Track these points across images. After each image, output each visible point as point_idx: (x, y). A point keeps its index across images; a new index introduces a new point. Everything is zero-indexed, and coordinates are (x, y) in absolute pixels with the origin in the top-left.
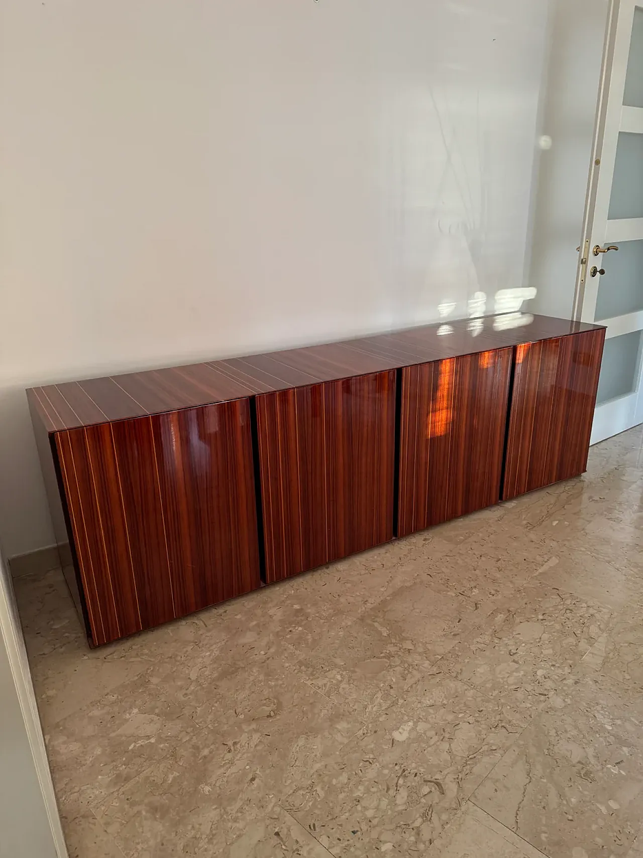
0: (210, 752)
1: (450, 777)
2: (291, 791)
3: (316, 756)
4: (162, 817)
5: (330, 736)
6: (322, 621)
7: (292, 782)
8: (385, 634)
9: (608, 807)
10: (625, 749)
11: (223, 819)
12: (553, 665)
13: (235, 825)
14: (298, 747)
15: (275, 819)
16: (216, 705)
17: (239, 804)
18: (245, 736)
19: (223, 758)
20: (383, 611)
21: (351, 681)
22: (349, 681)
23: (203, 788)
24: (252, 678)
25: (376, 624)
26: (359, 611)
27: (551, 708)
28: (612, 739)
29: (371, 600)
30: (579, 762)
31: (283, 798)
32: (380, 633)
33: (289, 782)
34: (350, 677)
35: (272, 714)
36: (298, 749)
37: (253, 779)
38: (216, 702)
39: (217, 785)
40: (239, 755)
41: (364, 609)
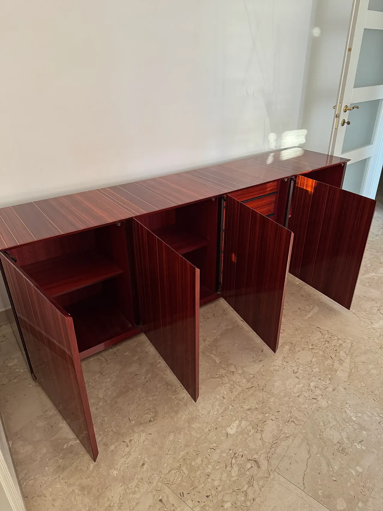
0: (116, 447)
1: (263, 456)
2: (167, 471)
3: (181, 446)
4: (89, 493)
5: (189, 433)
7: (167, 465)
8: (218, 362)
9: (357, 471)
10: (364, 432)
11: (126, 492)
12: (320, 379)
13: (134, 496)
14: (170, 441)
15: (159, 490)
16: (117, 415)
17: (136, 481)
18: (136, 435)
19: (124, 451)
20: (216, 346)
23: (112, 472)
24: (138, 395)
25: (212, 355)
26: (201, 347)
27: (319, 407)
28: (356, 426)
29: (208, 339)
30: (338, 442)
31: (163, 476)
32: (215, 362)
33: (165, 465)
35: (152, 419)
36: (170, 443)
37: (143, 464)
38: (117, 413)
39: (121, 469)
40: (134, 448)
41: (204, 345)
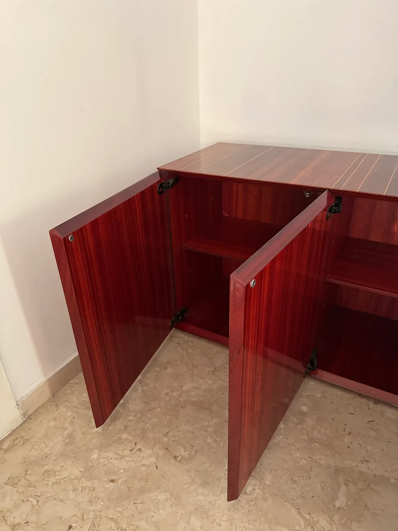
0: (126, 439)
2: (111, 516)
3: (153, 517)
4: (67, 444)
5: (178, 518)
6: (305, 437)
7: (119, 512)
8: (337, 504)
11: (74, 480)
13: (71, 492)
14: (155, 497)
15: (83, 518)
16: (168, 417)
17: (89, 484)
18: (150, 452)
19: (124, 450)
21: (251, 503)
22: (252, 500)
23: (95, 453)
24: (206, 423)
25: (343, 488)
26: (346, 462)
29: (372, 465)
31: (103, 514)
32: (335, 498)
33: (120, 509)
34: (256, 499)
35: (178, 459)
36: (153, 498)
37: (113, 481)
38: (170, 415)
39: (100, 460)
40: (131, 459)
41: (354, 464)
